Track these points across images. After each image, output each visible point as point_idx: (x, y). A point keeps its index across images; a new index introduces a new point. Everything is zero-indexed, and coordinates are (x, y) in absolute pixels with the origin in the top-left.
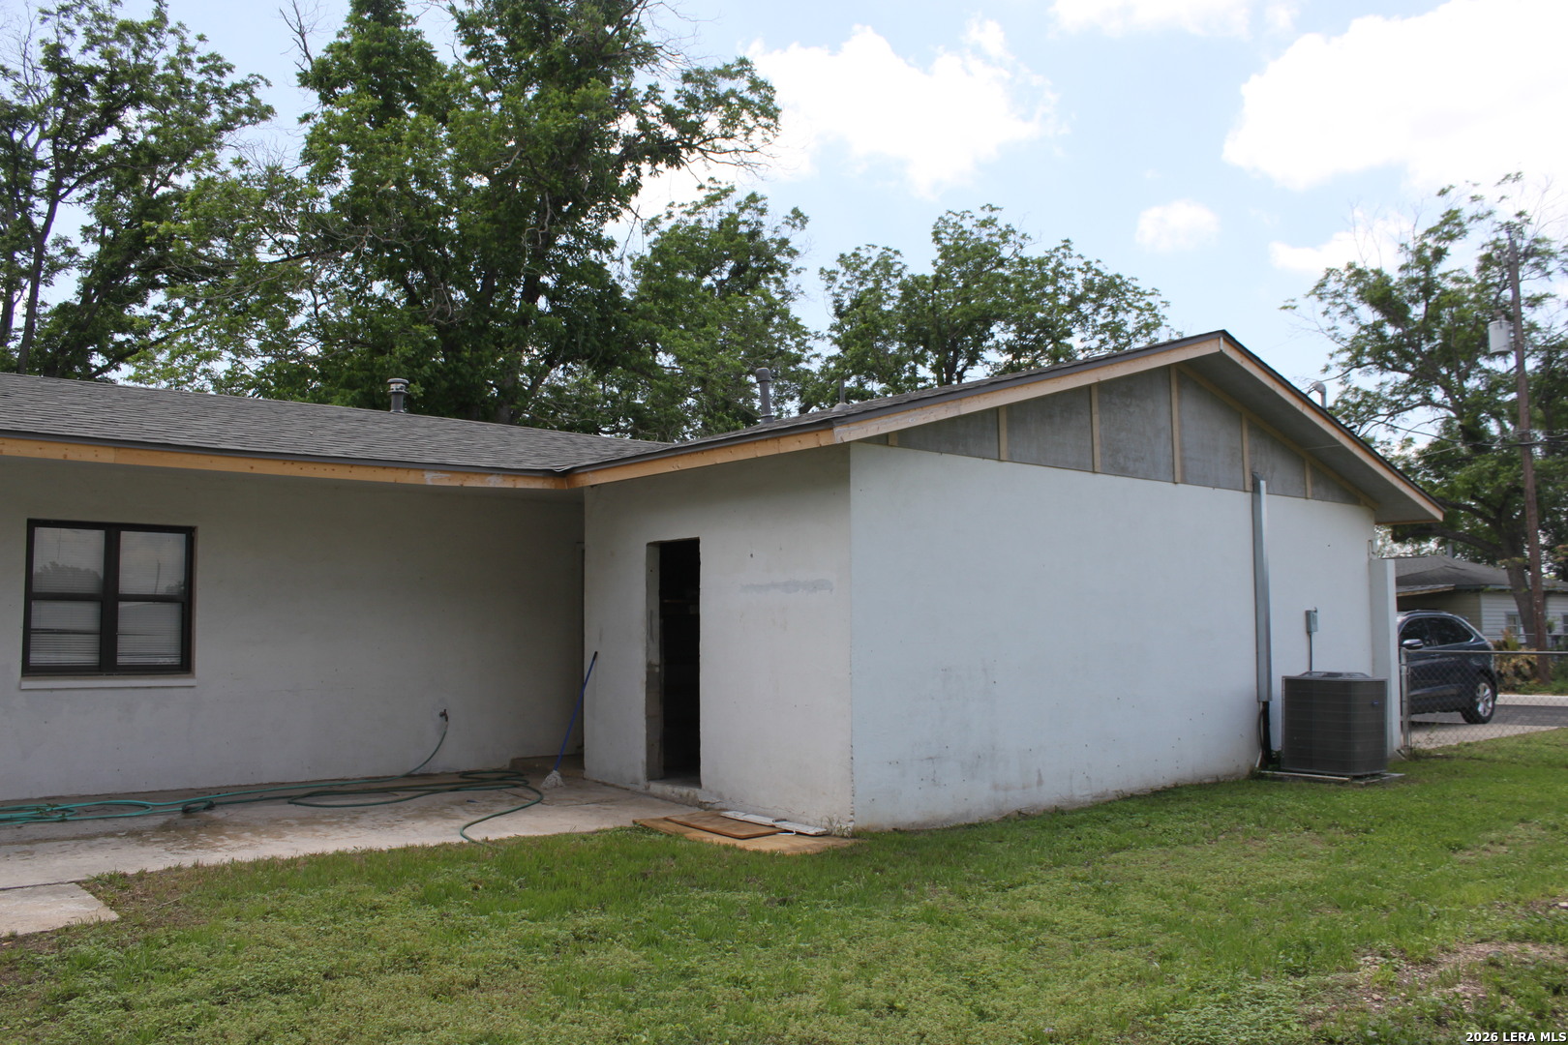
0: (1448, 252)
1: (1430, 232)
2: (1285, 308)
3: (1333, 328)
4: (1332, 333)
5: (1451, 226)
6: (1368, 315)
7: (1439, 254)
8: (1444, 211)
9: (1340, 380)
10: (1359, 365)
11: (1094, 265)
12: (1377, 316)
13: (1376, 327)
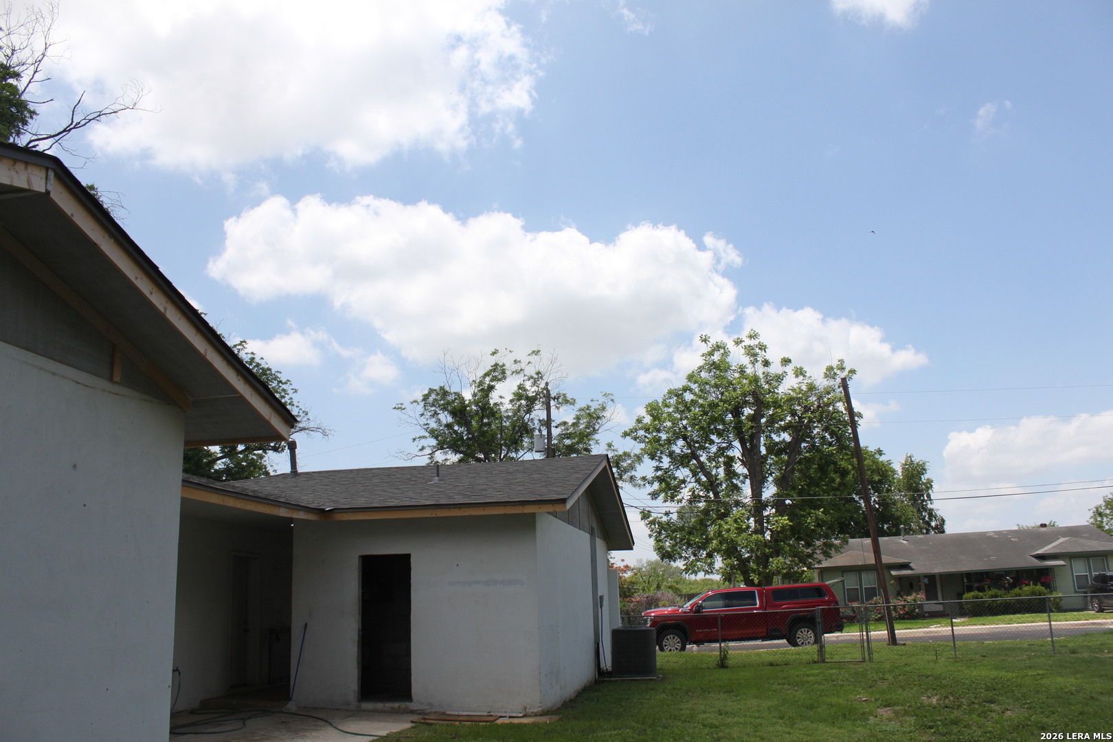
0: (496, 388)
1: (486, 375)
2: (395, 408)
3: (427, 424)
4: (426, 427)
5: (498, 373)
6: (446, 418)
7: (491, 388)
8: (493, 364)
9: (429, 456)
10: (442, 448)
11: (257, 360)
12: (450, 419)
13: (449, 426)
